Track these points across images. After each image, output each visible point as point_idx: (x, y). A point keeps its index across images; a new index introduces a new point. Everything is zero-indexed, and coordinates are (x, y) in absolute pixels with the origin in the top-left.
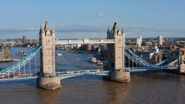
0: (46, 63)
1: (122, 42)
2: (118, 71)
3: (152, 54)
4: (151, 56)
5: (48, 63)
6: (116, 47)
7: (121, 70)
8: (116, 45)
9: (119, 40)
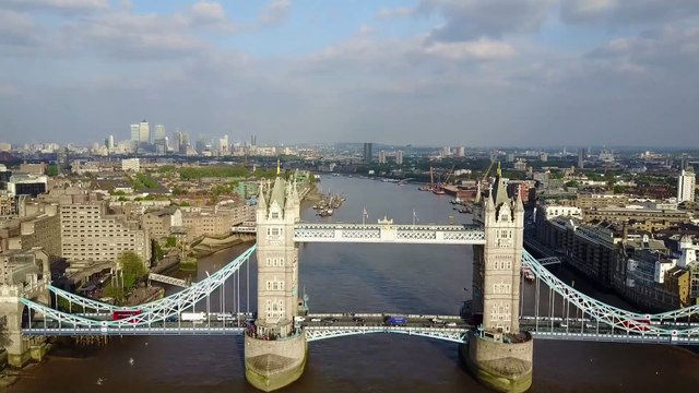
0: (266, 293)
1: (511, 241)
2: (487, 335)
3: (665, 267)
4: (662, 274)
5: (271, 293)
6: (489, 256)
7: (496, 336)
8: (489, 251)
9: (500, 234)
